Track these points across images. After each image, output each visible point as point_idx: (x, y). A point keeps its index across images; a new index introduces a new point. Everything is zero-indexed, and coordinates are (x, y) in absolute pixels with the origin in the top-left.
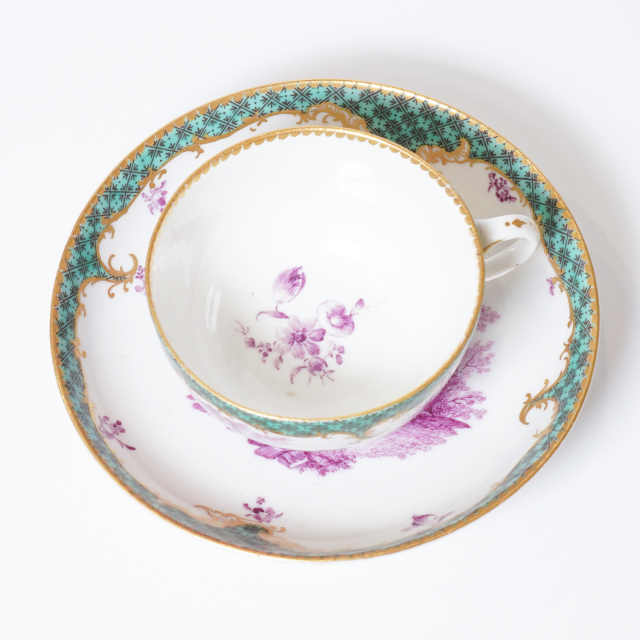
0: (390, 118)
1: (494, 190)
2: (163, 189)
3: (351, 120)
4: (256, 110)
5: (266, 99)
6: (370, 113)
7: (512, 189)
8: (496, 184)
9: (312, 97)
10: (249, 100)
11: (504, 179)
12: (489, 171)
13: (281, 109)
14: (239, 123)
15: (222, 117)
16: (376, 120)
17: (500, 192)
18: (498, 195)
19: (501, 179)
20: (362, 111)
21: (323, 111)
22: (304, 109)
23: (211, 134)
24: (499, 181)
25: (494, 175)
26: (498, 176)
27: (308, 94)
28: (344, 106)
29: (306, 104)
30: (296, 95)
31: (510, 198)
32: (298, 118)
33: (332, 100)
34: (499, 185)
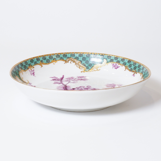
0: (86, 60)
1: (114, 67)
2: (34, 71)
3: (77, 62)
4: (54, 59)
5: (57, 56)
6: (81, 60)
7: (119, 65)
8: (114, 66)
9: (67, 56)
10: (53, 56)
11: (116, 64)
12: (112, 64)
13: (60, 59)
14: (51, 61)
15: (47, 59)
16: (83, 61)
17: (116, 67)
18: (115, 68)
19: (115, 64)
20: (79, 59)
21: (70, 60)
22: (66, 60)
23: (44, 62)
24: (115, 65)
25: (113, 64)
26: (114, 64)
27: (66, 56)
28: (75, 58)
29: (66, 58)
30: (63, 56)
31: (118, 67)
32: (64, 62)
33: (72, 57)
34: (115, 66)
